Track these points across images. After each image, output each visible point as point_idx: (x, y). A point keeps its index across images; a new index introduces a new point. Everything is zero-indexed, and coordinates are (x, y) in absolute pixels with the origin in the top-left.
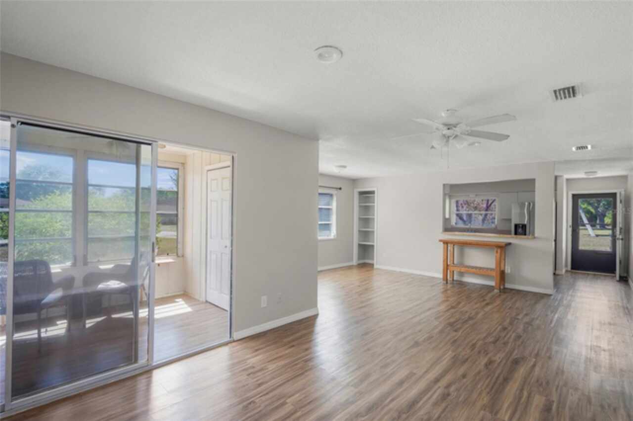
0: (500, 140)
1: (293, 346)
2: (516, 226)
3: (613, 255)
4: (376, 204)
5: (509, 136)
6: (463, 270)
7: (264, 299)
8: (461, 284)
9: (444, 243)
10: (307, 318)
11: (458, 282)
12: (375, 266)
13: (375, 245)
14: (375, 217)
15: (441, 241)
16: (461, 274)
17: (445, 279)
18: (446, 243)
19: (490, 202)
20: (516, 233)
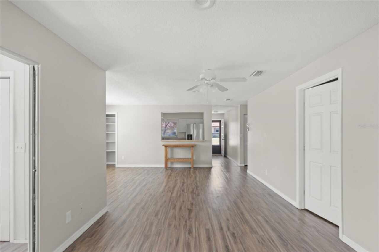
0: (223, 91)
1: (113, 247)
2: (188, 135)
3: (220, 146)
4: (116, 124)
5: (227, 90)
6: (172, 161)
7: (69, 213)
8: (172, 169)
9: (165, 147)
10: (101, 218)
11: (171, 168)
12: (117, 166)
13: (116, 151)
14: (116, 132)
15: (163, 145)
16: (172, 163)
17: (166, 167)
18: (166, 146)
19: (167, 123)
20: (188, 139)
